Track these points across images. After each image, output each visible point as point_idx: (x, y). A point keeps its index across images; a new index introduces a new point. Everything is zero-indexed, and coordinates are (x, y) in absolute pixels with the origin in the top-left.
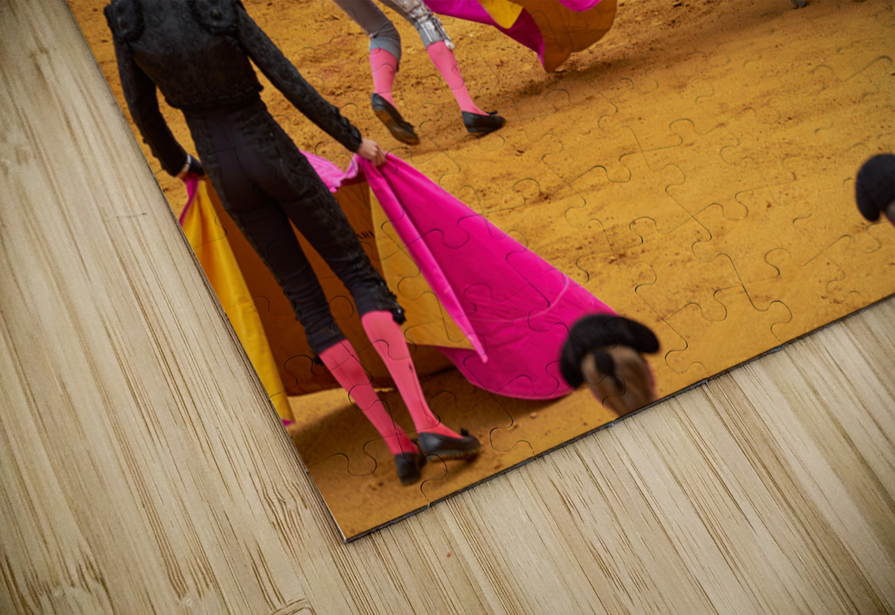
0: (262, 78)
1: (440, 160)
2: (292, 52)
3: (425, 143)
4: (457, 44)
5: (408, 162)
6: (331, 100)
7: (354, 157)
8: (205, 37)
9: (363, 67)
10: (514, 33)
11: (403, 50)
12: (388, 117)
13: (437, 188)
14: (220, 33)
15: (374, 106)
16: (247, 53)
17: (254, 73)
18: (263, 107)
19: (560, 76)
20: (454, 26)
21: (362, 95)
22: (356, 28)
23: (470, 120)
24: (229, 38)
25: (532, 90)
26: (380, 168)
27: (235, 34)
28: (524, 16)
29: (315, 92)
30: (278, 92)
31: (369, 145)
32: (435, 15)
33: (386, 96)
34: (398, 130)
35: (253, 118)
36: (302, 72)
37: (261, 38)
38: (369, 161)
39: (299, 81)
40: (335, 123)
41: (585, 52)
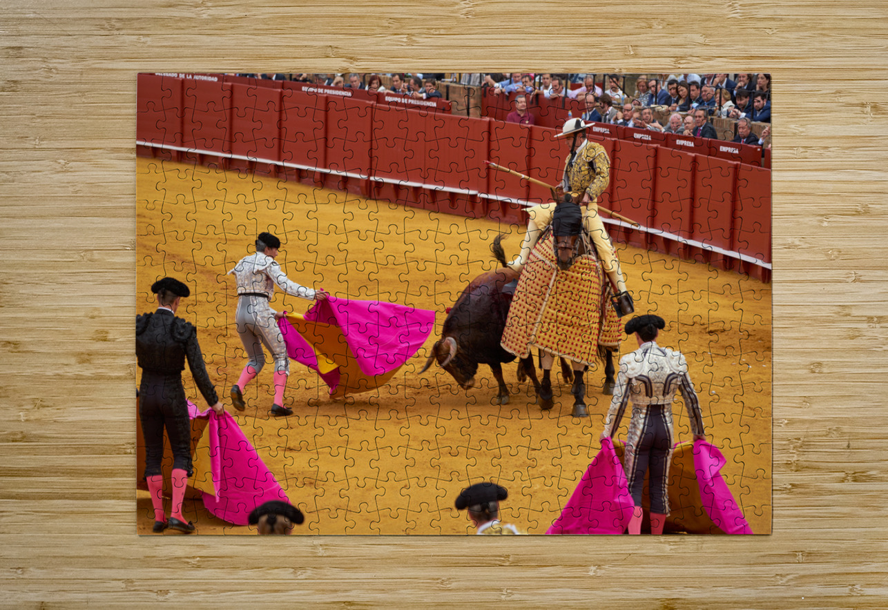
0: (187, 365)
1: (250, 420)
2: (207, 358)
3: (247, 412)
4: (291, 374)
5: (235, 418)
6: (213, 382)
7: (209, 408)
8: (170, 342)
9: (237, 372)
10: (325, 377)
11: (262, 370)
12: (236, 396)
13: (240, 431)
14: (179, 341)
15: (232, 390)
16: (186, 352)
17: (184, 362)
18: (181, 376)
19: (336, 402)
20: (295, 365)
21: (230, 384)
22: (246, 354)
23: (275, 408)
24: (181, 344)
25: (316, 404)
26: (218, 416)
27: (186, 343)
28: (336, 371)
29: (208, 376)
30: (190, 373)
31: (219, 406)
32: (289, 359)
33: (241, 388)
34: (237, 403)
35: (172, 381)
36: (208, 368)
37: (196, 347)
38: (215, 412)
39: (203, 371)
40: (209, 392)
41: (357, 395)
